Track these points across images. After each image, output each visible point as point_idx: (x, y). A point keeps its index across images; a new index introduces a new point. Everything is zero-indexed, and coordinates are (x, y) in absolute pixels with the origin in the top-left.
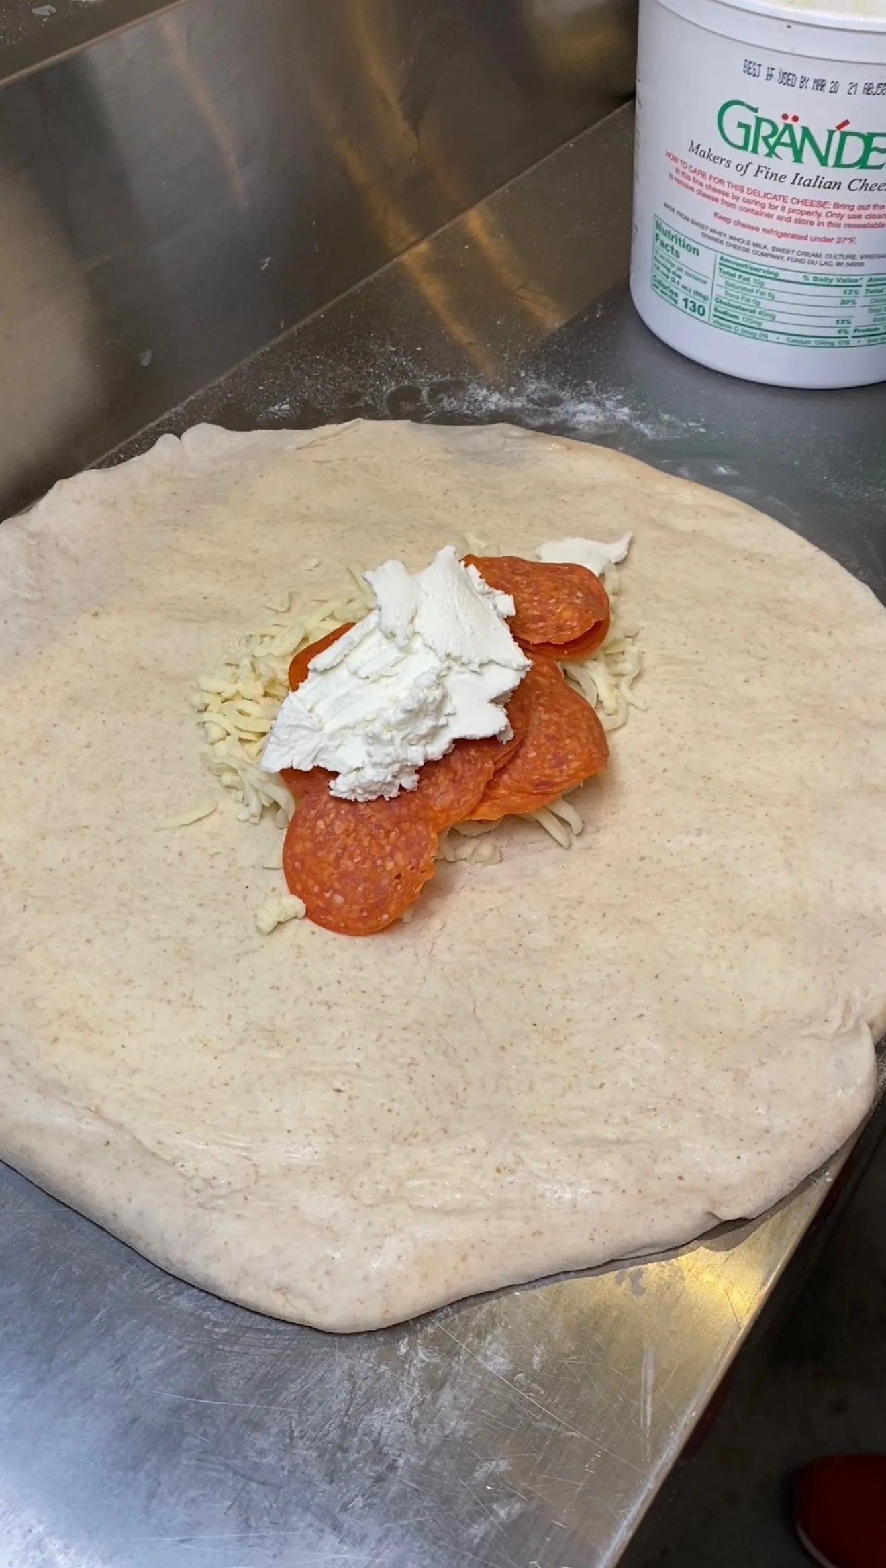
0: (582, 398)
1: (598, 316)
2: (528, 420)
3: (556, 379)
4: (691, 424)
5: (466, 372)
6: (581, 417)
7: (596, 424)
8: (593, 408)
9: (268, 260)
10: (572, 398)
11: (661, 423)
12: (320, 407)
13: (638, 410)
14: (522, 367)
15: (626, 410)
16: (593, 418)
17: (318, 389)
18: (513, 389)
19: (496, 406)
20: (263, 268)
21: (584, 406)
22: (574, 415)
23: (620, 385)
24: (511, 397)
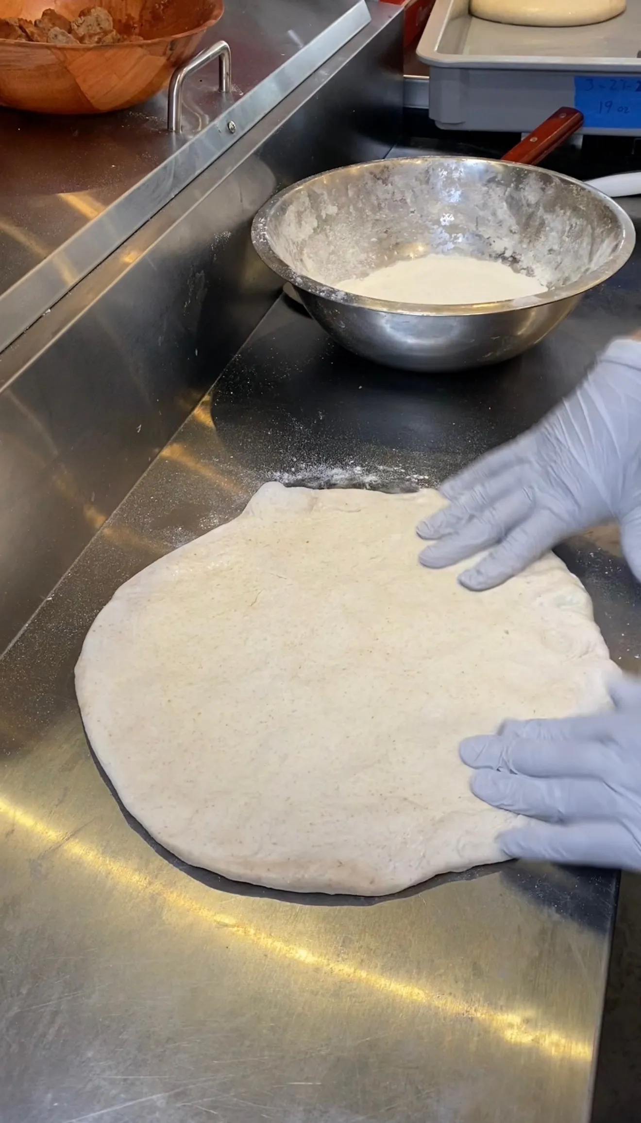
0: (332, 466)
1: (321, 419)
2: (309, 485)
3: (314, 459)
4: (395, 469)
5: (263, 465)
6: (335, 477)
7: (346, 479)
8: (340, 470)
9: (140, 426)
10: (327, 467)
11: (379, 470)
12: (191, 502)
13: (365, 467)
14: (293, 455)
15: (358, 468)
16: (343, 476)
17: (185, 492)
18: (293, 469)
19: (288, 480)
20: (138, 432)
21: (335, 471)
22: (332, 476)
23: (349, 455)
24: (294, 473)
